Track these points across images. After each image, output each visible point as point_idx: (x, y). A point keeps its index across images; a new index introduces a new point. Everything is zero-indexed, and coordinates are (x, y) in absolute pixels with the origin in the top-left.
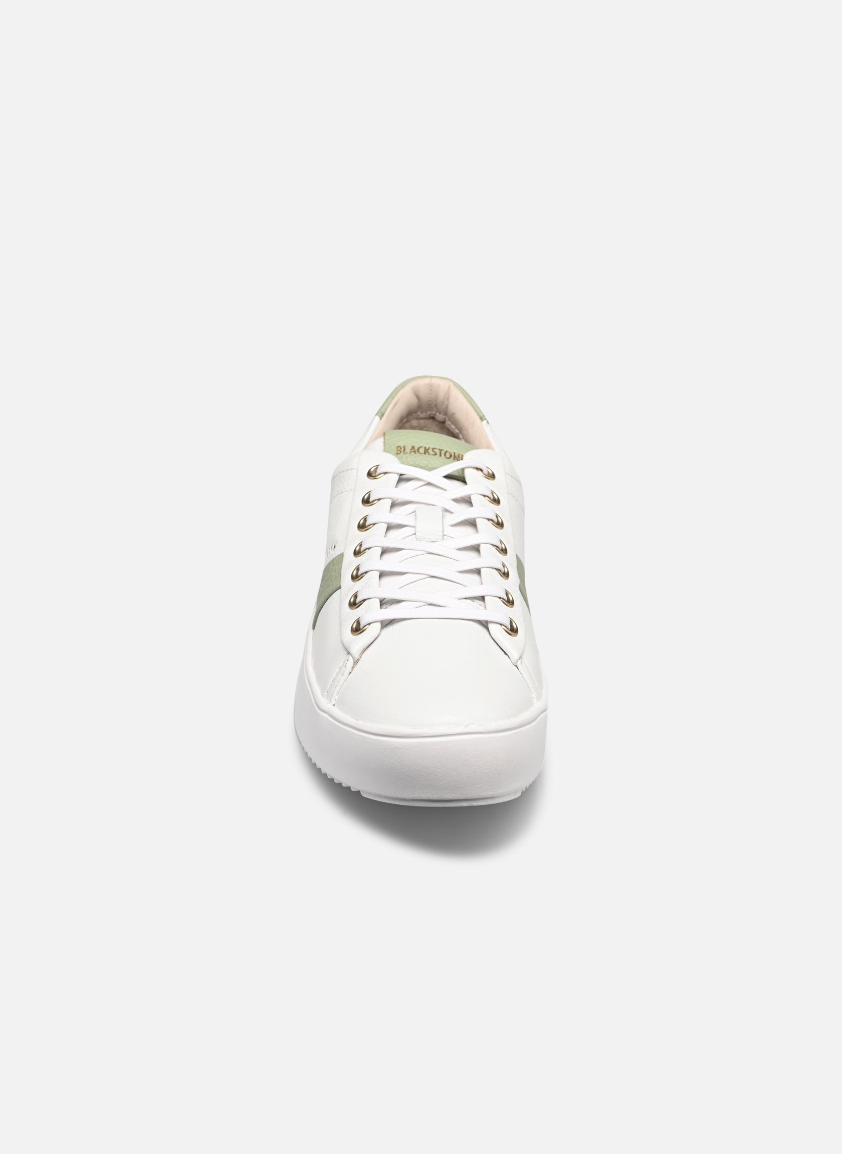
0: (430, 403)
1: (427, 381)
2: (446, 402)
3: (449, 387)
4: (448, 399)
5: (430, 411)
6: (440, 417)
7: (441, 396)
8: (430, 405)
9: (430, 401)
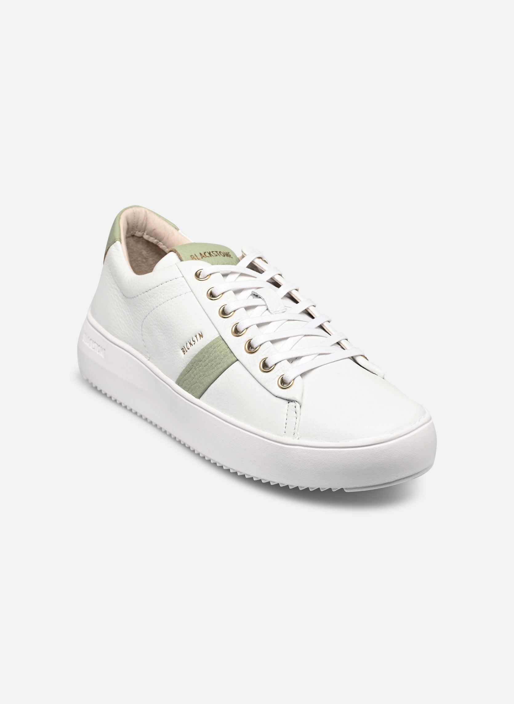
0: (134, 225)
1: (131, 210)
2: (145, 222)
3: (146, 212)
4: (147, 220)
5: (132, 231)
6: (138, 234)
7: (142, 217)
8: (133, 227)
9: (134, 224)
